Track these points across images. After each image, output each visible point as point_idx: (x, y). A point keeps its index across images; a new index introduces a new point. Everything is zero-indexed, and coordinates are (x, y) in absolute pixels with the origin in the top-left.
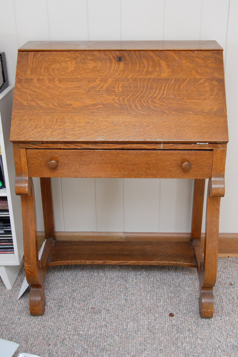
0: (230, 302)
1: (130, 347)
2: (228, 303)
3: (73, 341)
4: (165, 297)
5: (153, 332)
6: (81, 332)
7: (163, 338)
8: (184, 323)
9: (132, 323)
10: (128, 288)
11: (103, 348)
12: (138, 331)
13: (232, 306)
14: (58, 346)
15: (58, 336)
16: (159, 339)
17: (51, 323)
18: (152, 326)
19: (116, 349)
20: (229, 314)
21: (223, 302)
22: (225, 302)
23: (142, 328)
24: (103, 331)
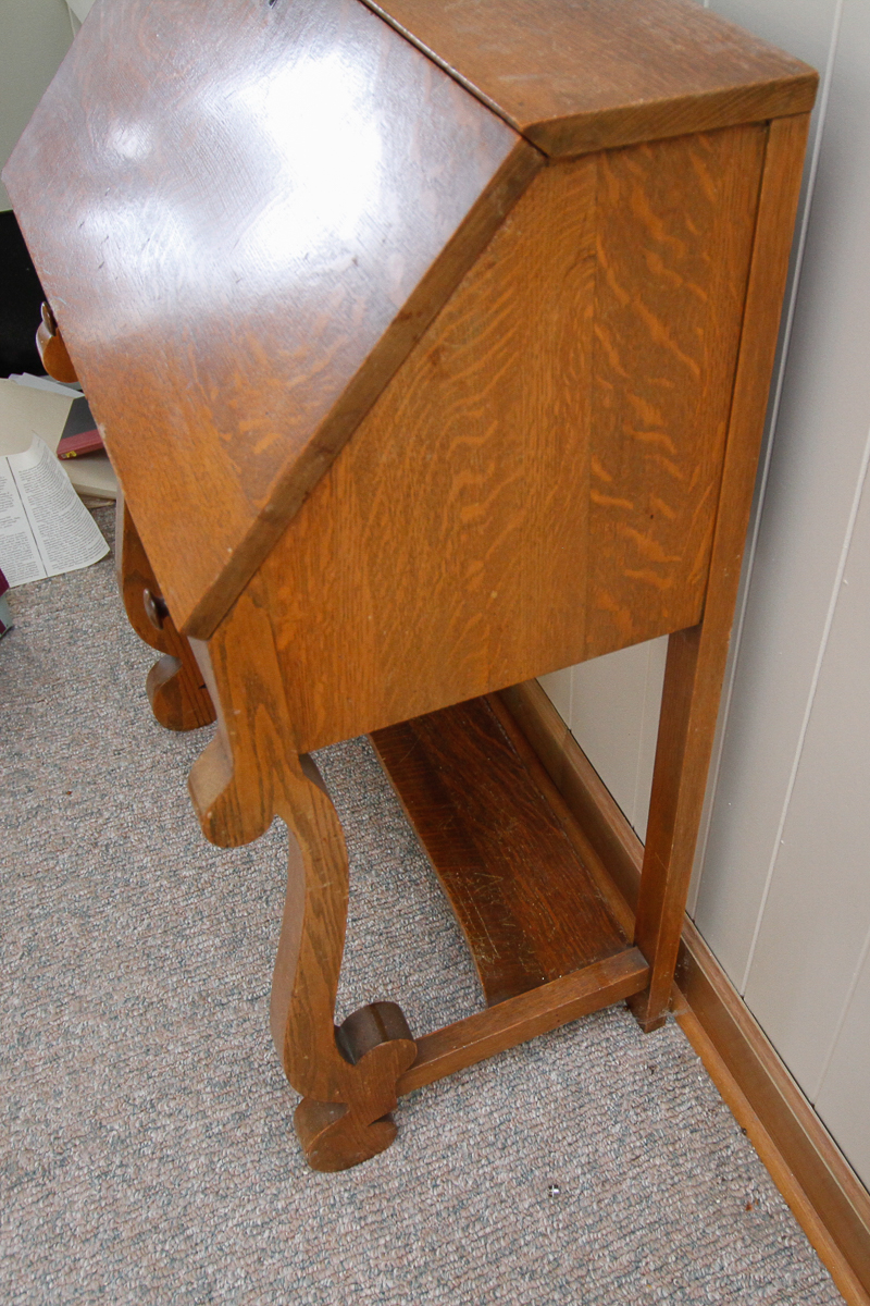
0: (444, 1214)
1: (111, 976)
2: (439, 1207)
3: (97, 835)
4: (381, 989)
5: (196, 1014)
6: (133, 838)
7: (180, 1049)
8: (269, 1089)
9: (217, 941)
10: (373, 872)
11: (92, 912)
12: (189, 972)
13: (428, 1225)
14: (68, 813)
15: (103, 796)
16: (169, 1040)
17: (149, 761)
18: (225, 1001)
19: (94, 945)
20: (374, 1227)
21: (435, 1186)
22: (440, 1195)
23: (204, 976)
24: (158, 884)
